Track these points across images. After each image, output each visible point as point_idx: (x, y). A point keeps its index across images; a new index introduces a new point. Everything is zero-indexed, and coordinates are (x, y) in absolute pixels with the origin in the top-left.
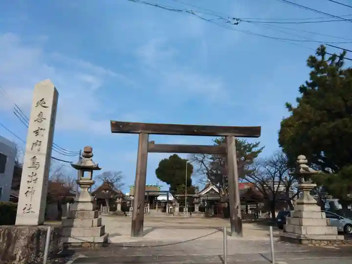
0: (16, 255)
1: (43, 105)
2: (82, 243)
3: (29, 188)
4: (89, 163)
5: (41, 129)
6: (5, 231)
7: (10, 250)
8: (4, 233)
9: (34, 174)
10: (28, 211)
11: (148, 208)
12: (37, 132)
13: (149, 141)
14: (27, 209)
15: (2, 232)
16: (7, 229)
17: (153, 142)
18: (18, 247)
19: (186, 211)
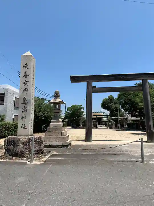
1: (26, 67)
3: (23, 115)
4: (58, 100)
5: (27, 81)
7: (15, 149)
9: (25, 107)
10: (24, 128)
11: (97, 125)
12: (24, 83)
13: (93, 86)
15: (11, 139)
16: (13, 138)
17: (95, 87)
19: (119, 126)
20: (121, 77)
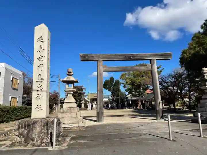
0: (34, 137)
1: (42, 41)
2: (72, 127)
3: (38, 94)
4: (72, 79)
5: (42, 57)
6: (25, 123)
7: (30, 134)
8: (25, 124)
9: (41, 86)
10: (39, 109)
12: (39, 59)
14: (39, 108)
15: (24, 123)
16: (27, 121)
18: (35, 133)
19: (119, 106)
20: (131, 57)
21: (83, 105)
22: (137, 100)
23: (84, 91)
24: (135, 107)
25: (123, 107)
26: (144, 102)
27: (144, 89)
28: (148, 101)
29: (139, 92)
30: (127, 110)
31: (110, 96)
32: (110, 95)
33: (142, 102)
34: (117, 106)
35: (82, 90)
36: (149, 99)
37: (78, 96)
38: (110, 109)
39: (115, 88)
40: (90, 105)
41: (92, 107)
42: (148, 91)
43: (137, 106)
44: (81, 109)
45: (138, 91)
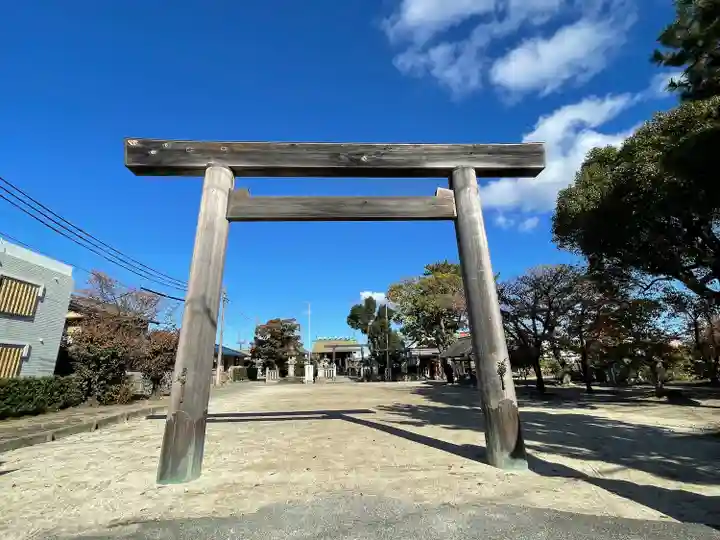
11: (335, 372)
19: (388, 372)
20: (362, 154)
21: (291, 371)
22: (435, 356)
23: (296, 333)
24: (428, 376)
25: (396, 376)
26: (449, 361)
27: (449, 328)
28: (461, 361)
29: (435, 336)
30: (408, 383)
31: (366, 345)
32: (366, 343)
33: (444, 361)
34: (381, 371)
35: (292, 329)
36: (463, 355)
37: (282, 346)
38: (362, 381)
39: (378, 324)
40: (309, 370)
41: (316, 374)
42: (459, 334)
43: (432, 374)
44: (286, 381)
45: (434, 332)
